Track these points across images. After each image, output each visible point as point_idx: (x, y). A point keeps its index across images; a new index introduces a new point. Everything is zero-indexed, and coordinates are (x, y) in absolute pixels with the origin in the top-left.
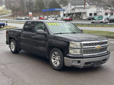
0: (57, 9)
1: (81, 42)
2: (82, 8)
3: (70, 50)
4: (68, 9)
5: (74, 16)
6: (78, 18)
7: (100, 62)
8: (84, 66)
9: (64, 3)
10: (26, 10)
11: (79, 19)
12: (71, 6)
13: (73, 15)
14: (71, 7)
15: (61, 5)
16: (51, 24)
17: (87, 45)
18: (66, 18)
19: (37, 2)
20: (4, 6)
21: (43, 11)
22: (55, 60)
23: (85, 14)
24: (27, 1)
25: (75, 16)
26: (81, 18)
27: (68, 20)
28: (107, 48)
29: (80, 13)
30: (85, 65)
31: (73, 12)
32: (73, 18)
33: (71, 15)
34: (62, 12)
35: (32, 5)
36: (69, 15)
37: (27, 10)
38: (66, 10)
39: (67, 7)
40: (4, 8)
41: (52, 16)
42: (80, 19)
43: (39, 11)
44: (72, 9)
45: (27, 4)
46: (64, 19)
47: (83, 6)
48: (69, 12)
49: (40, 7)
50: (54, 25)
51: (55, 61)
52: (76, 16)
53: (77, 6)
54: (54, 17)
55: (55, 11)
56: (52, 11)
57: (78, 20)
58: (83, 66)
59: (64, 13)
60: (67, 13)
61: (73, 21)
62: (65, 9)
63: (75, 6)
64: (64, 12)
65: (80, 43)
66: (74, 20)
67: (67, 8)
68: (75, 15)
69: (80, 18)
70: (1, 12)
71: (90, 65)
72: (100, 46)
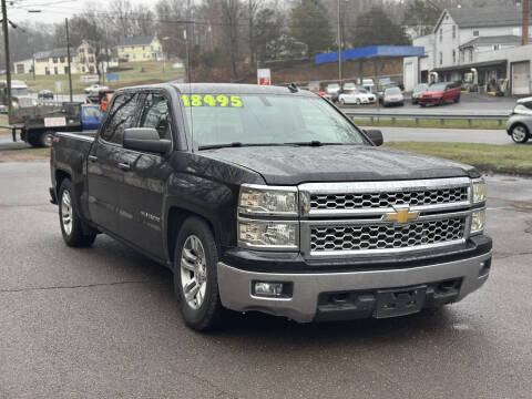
0: (383, 51)
1: (296, 185)
2: (510, 39)
3: (243, 228)
4: (443, 46)
5: (467, 80)
6: (489, 89)
7: (411, 293)
8: (318, 312)
9: (425, 22)
10: (247, 61)
11: (493, 93)
12: (457, 31)
13: (463, 77)
14: (454, 36)
15: (410, 32)
16: (202, 101)
17: (333, 199)
18: (429, 93)
19: (297, 20)
20: (156, 45)
21: (318, 59)
22: (194, 279)
23: (524, 67)
24: (251, 19)
25: (476, 82)
26: (503, 88)
27: (436, 99)
28: (463, 220)
29: (500, 67)
30: (325, 309)
31: (467, 62)
32: (464, 89)
33: (456, 78)
34: (410, 63)
35: (274, 36)
36: (444, 74)
37: (252, 58)
38: (430, 54)
39: (438, 39)
40: (154, 55)
41: (362, 83)
42: (500, 95)
43: (305, 61)
44: (463, 49)
45: (251, 34)
46: (416, 95)
47: (517, 31)
48: (448, 63)
49: (308, 43)
50: (218, 104)
51: (194, 284)
52: (481, 83)
53: (484, 33)
54: (368, 88)
55: (378, 59)
56: (362, 61)
57: (487, 101)
58: (314, 312)
59: (424, 68)
60: (438, 66)
61: (461, 104)
62: (428, 49)
63: (476, 34)
64: (422, 60)
65: (294, 189)
66: (470, 100)
67: (434, 45)
68: (476, 74)
69: (499, 89)
70: (143, 71)
71: (352, 307)
72: (411, 209)
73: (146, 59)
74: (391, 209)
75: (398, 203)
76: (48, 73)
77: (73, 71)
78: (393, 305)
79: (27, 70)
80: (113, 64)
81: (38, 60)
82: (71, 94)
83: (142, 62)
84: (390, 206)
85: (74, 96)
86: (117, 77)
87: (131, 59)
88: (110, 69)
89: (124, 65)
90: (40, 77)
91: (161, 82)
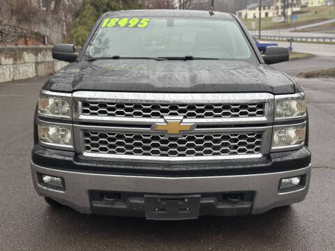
16: (117, 23)
70: (316, 12)
71: (123, 207)
72: (185, 120)
73: (319, 5)
74: (162, 120)
75: (171, 114)
76: (255, 17)
77: (270, 15)
78: (164, 210)
79: (243, 16)
80: (296, 9)
81: (250, 9)
82: (260, 30)
83: (317, 7)
84: (162, 117)
85: (261, 32)
86: (297, 18)
87: (310, 5)
88: (293, 13)
89: (304, 9)
90: (250, 20)
91: (327, 19)
